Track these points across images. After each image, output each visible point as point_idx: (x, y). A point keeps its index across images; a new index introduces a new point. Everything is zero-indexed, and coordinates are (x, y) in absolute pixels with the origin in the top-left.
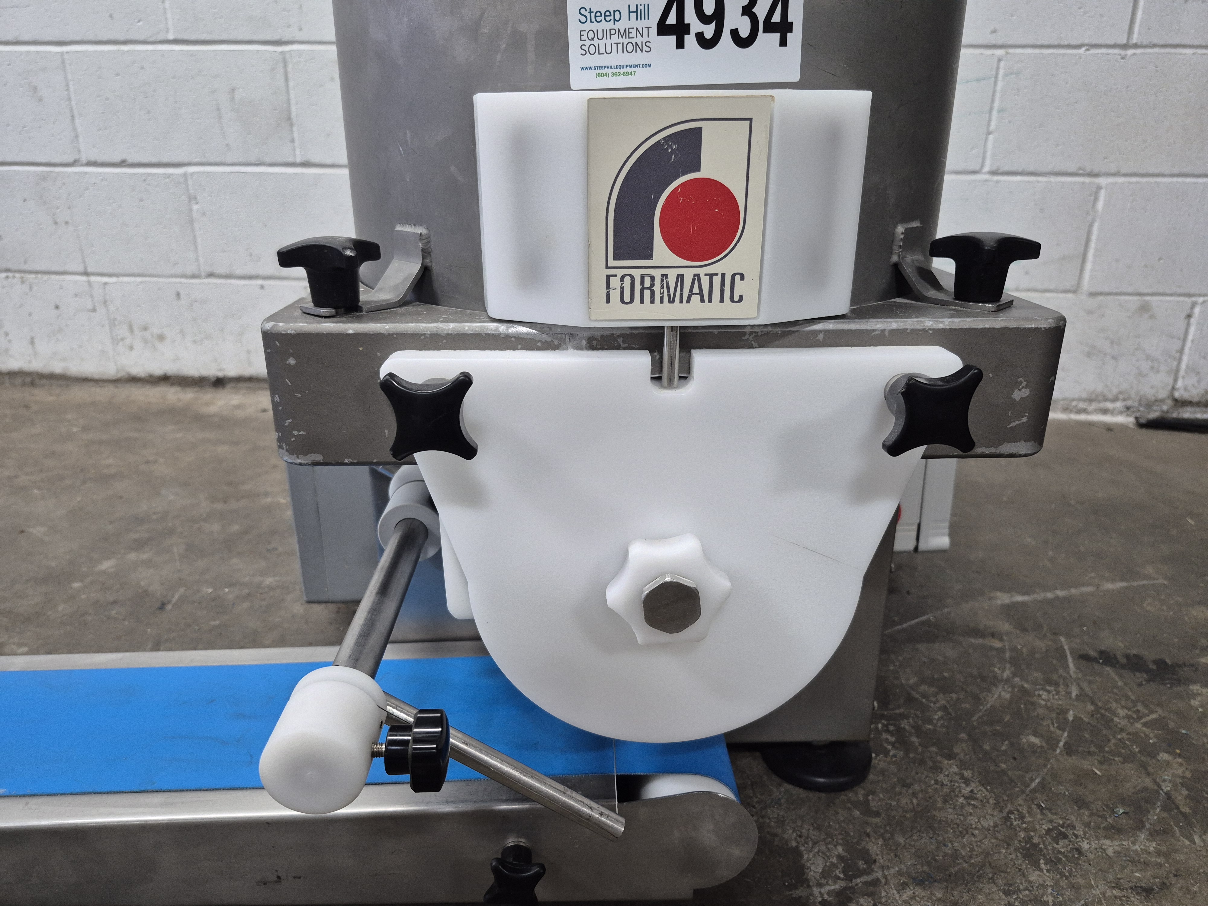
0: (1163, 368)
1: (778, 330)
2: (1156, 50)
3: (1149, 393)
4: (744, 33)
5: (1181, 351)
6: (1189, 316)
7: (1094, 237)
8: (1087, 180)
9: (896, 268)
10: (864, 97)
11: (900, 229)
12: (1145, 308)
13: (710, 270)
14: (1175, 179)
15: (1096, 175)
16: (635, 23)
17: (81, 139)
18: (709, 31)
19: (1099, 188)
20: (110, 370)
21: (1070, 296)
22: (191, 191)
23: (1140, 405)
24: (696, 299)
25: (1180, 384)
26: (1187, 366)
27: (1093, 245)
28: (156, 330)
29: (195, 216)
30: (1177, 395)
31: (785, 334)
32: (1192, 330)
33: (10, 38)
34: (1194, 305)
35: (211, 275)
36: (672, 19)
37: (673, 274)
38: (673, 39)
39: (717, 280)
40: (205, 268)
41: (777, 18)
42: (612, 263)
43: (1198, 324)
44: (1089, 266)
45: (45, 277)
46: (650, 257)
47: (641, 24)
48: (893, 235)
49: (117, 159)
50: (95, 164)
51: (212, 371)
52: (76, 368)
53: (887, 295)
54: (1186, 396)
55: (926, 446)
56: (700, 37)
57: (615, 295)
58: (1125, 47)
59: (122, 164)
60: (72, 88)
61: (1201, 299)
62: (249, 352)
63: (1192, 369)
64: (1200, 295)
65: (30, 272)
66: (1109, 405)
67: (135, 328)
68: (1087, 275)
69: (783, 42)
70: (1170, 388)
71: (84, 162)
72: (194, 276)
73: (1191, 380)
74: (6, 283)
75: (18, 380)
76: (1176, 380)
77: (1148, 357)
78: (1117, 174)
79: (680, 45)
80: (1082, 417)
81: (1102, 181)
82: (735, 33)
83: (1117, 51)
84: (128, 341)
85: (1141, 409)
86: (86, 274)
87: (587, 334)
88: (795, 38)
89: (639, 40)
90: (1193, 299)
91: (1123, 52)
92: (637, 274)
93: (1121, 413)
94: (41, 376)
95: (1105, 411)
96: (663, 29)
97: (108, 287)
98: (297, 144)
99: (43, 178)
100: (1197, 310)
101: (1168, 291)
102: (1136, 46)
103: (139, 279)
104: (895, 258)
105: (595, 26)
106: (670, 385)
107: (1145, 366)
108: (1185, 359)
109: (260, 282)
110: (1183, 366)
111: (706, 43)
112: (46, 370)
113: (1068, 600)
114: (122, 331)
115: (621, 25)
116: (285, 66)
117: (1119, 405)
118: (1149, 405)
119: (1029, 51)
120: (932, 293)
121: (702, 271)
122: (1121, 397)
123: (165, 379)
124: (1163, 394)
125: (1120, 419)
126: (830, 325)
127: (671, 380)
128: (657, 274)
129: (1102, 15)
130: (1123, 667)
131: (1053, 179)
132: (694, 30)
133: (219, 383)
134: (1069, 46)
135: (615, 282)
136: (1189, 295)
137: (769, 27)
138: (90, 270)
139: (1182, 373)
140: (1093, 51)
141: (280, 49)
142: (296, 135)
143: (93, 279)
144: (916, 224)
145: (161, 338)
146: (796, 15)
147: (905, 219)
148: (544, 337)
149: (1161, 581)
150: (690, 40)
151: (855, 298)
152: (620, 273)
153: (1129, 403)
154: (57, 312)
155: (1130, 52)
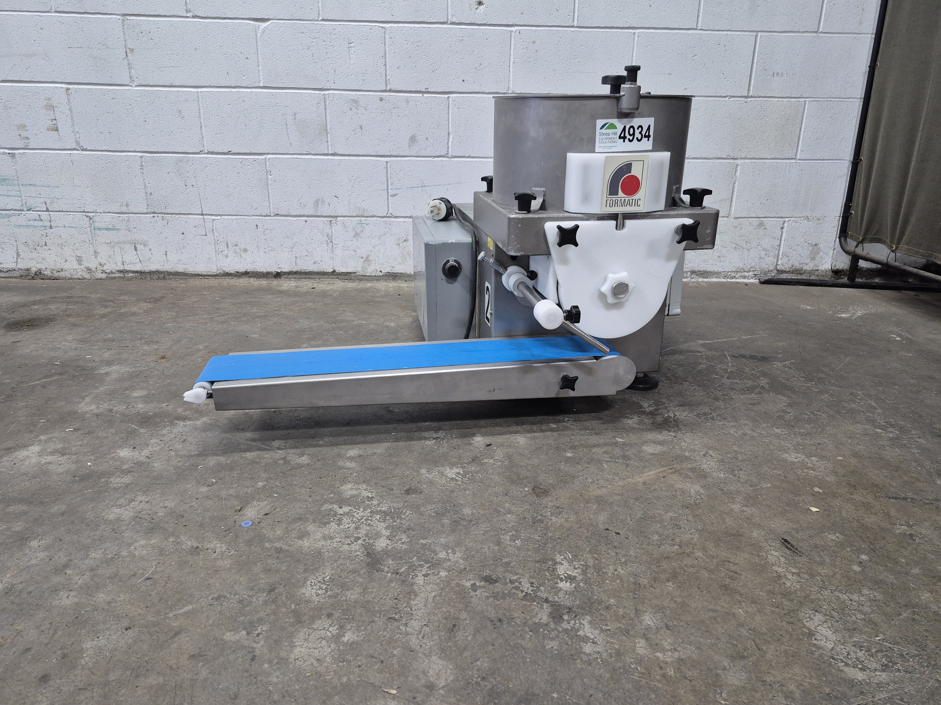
0: (771, 254)
1: (647, 214)
2: (761, 99)
3: (765, 267)
4: (639, 138)
5: (779, 246)
6: (782, 228)
7: (736, 190)
8: (731, 161)
9: (673, 198)
10: (669, 154)
11: (674, 187)
12: (761, 224)
13: (632, 198)
14: (772, 161)
15: (736, 159)
16: (613, 136)
17: (205, 139)
18: (631, 138)
19: (737, 165)
20: (213, 269)
21: (725, 219)
22: (268, 169)
23: (761, 273)
24: (628, 205)
25: (779, 262)
26: (783, 253)
27: (735, 193)
28: (242, 246)
29: (269, 182)
30: (778, 268)
31: (648, 215)
32: (784, 235)
33: (168, 84)
34: (784, 222)
35: (277, 215)
36: (622, 135)
37: (623, 199)
38: (622, 140)
39: (634, 201)
40: (273, 211)
41: (647, 134)
42: (608, 196)
43: (787, 232)
44: (734, 204)
45: (177, 216)
46: (617, 195)
47: (615, 136)
48: (672, 188)
49: (226, 151)
50: (212, 153)
51: (274, 269)
52: (191, 269)
53: (671, 206)
54: (783, 268)
55: (686, 242)
56: (629, 139)
57: (608, 205)
58: (747, 97)
59: (229, 153)
60: (202, 111)
61: (787, 219)
62: (296, 257)
63: (785, 255)
64: (787, 218)
65: (168, 214)
66: (746, 274)
67: (229, 245)
68: (733, 209)
69: (648, 140)
70: (775, 264)
71: (206, 152)
72: (267, 216)
73: (785, 260)
74: (152, 220)
75: (156, 276)
76: (778, 260)
77: (764, 249)
78: (745, 158)
79: (624, 141)
80: (734, 280)
81: (738, 162)
82: (637, 138)
83: (743, 99)
84: (225, 253)
85: (762, 275)
86: (202, 214)
87: (597, 216)
88: (651, 139)
89: (614, 140)
90: (784, 219)
91: (746, 100)
92: (614, 199)
93: (752, 278)
94: (170, 273)
95: (744, 277)
96: (620, 137)
97: (215, 222)
98: (329, 143)
99: (180, 160)
100: (786, 225)
101: (771, 216)
102: (751, 97)
103: (234, 217)
104: (673, 195)
105: (603, 137)
106: (620, 230)
107: (763, 253)
108: (781, 249)
109: (305, 218)
110: (781, 253)
111: (630, 141)
112: (173, 270)
113: (728, 342)
114: (223, 247)
115: (610, 137)
116: (325, 102)
117: (751, 273)
118: (765, 273)
119: (703, 98)
120: (683, 205)
121: (630, 198)
122: (752, 269)
123: (246, 274)
124: (771, 268)
125: (752, 281)
126: (660, 213)
127: (620, 228)
128: (619, 199)
129: (735, 82)
130: (748, 358)
131: (716, 161)
132: (627, 138)
133: (278, 275)
134: (721, 97)
135: (608, 202)
136: (782, 218)
137: (645, 136)
138: (204, 213)
139: (780, 257)
140: (732, 99)
141: (322, 93)
142: (329, 139)
143: (206, 217)
144: (678, 186)
145: (245, 250)
146: (651, 133)
147: (675, 185)
148: (586, 217)
149: (765, 335)
150: (627, 140)
151: (666, 206)
152: (610, 199)
153: (756, 273)
154: (183, 236)
155: (749, 99)
